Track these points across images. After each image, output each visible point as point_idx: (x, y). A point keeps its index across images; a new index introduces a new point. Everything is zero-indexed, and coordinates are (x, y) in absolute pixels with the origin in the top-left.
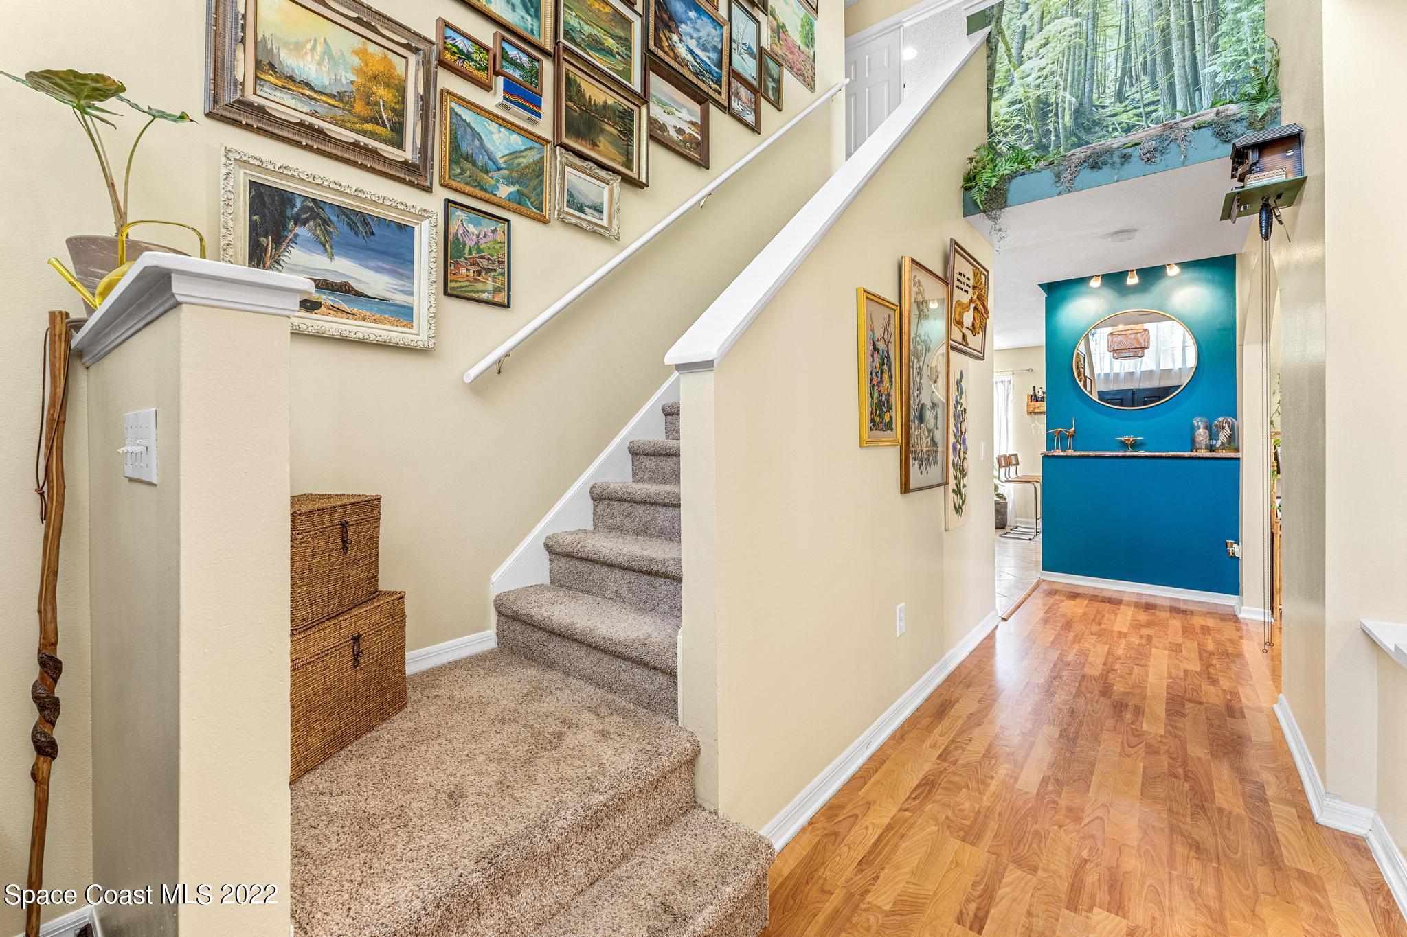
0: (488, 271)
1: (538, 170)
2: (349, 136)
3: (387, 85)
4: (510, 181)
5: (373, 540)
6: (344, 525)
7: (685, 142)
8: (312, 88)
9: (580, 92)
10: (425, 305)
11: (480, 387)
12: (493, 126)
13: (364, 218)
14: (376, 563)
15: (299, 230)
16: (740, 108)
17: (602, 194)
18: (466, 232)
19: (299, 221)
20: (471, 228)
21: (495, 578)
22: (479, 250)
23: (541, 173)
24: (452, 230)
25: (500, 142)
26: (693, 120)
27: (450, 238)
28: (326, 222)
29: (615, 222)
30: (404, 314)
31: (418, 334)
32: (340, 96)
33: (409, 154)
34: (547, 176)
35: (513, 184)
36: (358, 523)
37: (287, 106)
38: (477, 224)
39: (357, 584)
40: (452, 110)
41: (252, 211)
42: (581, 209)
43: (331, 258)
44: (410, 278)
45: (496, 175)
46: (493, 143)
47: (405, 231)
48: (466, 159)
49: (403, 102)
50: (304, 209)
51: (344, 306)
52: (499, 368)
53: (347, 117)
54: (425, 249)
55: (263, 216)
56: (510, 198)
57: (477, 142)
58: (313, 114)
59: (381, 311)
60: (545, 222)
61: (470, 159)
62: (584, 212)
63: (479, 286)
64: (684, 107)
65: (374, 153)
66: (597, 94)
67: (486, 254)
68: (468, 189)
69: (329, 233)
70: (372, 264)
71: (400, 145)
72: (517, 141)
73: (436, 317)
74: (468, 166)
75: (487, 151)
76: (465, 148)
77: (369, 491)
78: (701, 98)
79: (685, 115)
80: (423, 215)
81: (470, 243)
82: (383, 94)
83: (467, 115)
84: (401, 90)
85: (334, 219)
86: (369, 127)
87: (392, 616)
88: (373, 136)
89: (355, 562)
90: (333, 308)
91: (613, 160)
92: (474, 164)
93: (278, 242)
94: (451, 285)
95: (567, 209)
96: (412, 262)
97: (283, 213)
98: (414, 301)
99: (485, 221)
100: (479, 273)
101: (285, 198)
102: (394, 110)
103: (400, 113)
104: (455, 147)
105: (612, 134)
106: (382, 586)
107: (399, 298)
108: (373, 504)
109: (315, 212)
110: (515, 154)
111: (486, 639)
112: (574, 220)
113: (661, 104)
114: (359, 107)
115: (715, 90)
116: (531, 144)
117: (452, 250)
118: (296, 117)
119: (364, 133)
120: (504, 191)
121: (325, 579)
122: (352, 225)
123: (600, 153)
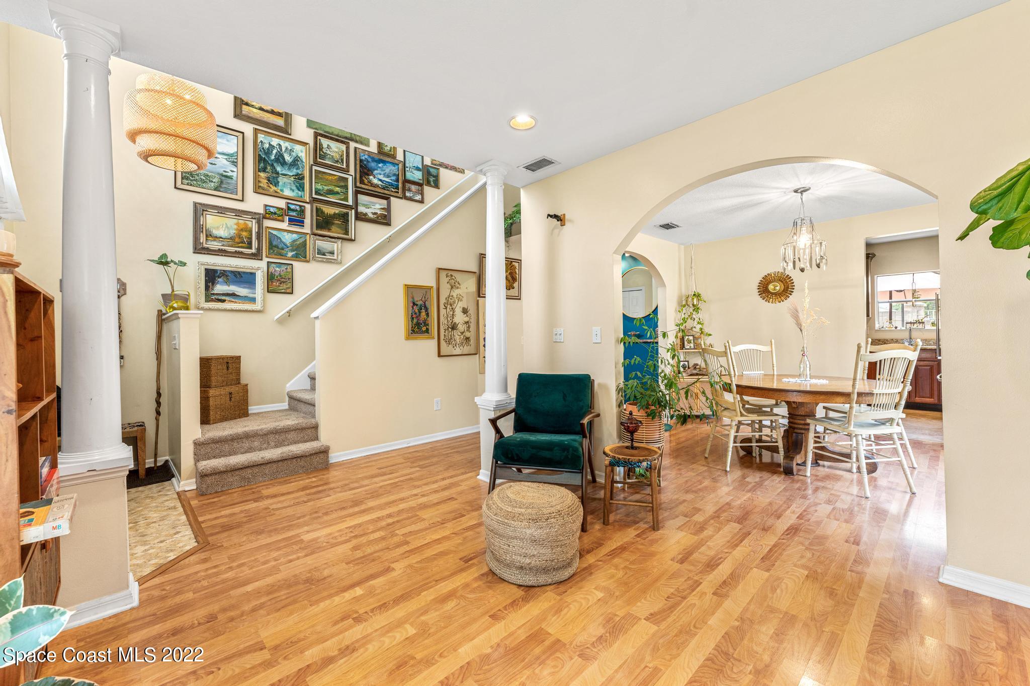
0: (284, 282)
1: (304, 244)
2: (233, 249)
3: (246, 231)
4: (292, 251)
5: (239, 369)
6: (228, 363)
7: (378, 217)
8: (222, 238)
9: (322, 212)
10: (260, 297)
11: (281, 321)
12: (285, 234)
13: (239, 273)
14: (240, 375)
15: (219, 280)
16: (411, 195)
17: (334, 247)
18: (275, 271)
19: (219, 277)
20: (277, 269)
21: (288, 385)
22: (280, 276)
23: (306, 245)
24: (270, 271)
25: (287, 238)
26: (382, 207)
27: (269, 274)
28: (227, 276)
29: (340, 257)
30: (253, 300)
31: (258, 306)
32: (231, 238)
33: (254, 251)
34: (308, 246)
35: (294, 251)
36: (233, 363)
37: (214, 245)
38: (279, 267)
39: (232, 380)
40: (269, 232)
41: (205, 277)
42: (324, 254)
43: (229, 286)
44: (255, 289)
45: (287, 250)
46: (286, 239)
47: (253, 275)
48: (275, 247)
49: (251, 235)
50: (221, 273)
51: (233, 300)
52: (289, 313)
53: (233, 243)
54: (260, 279)
55: (208, 278)
56: (292, 256)
57: (279, 240)
58: (222, 246)
59: (245, 300)
60: (308, 262)
61: (277, 247)
62: (325, 255)
63: (281, 288)
64: (376, 203)
65: (241, 253)
66: (329, 210)
67: (283, 277)
68: (276, 257)
69: (228, 279)
70: (242, 286)
71: (251, 248)
72: (295, 236)
73: (264, 300)
74: (276, 249)
75: (283, 242)
76: (275, 243)
77: (237, 355)
78: (387, 198)
79: (378, 206)
80: (258, 269)
81: (277, 274)
82: (244, 234)
83: (274, 232)
84: (251, 231)
85: (230, 275)
86: (240, 245)
87: (243, 390)
88: (242, 247)
89: (231, 373)
90: (229, 301)
91: (339, 233)
92: (278, 248)
93: (213, 284)
94: (270, 289)
95: (317, 256)
96: (255, 284)
97: (214, 276)
98: (256, 296)
99: (283, 266)
100: (281, 284)
101: (215, 271)
102: (248, 238)
103: (251, 238)
104: (270, 243)
105: (338, 224)
106: (241, 382)
107: (251, 295)
108: (239, 358)
109: (224, 274)
110: (294, 241)
111: (285, 405)
112: (320, 259)
113: (364, 205)
114: (237, 240)
115: (395, 192)
116: (301, 236)
117: (270, 277)
118: (217, 248)
119: (239, 247)
120: (290, 254)
121: (221, 376)
122: (235, 276)
123: (332, 232)
